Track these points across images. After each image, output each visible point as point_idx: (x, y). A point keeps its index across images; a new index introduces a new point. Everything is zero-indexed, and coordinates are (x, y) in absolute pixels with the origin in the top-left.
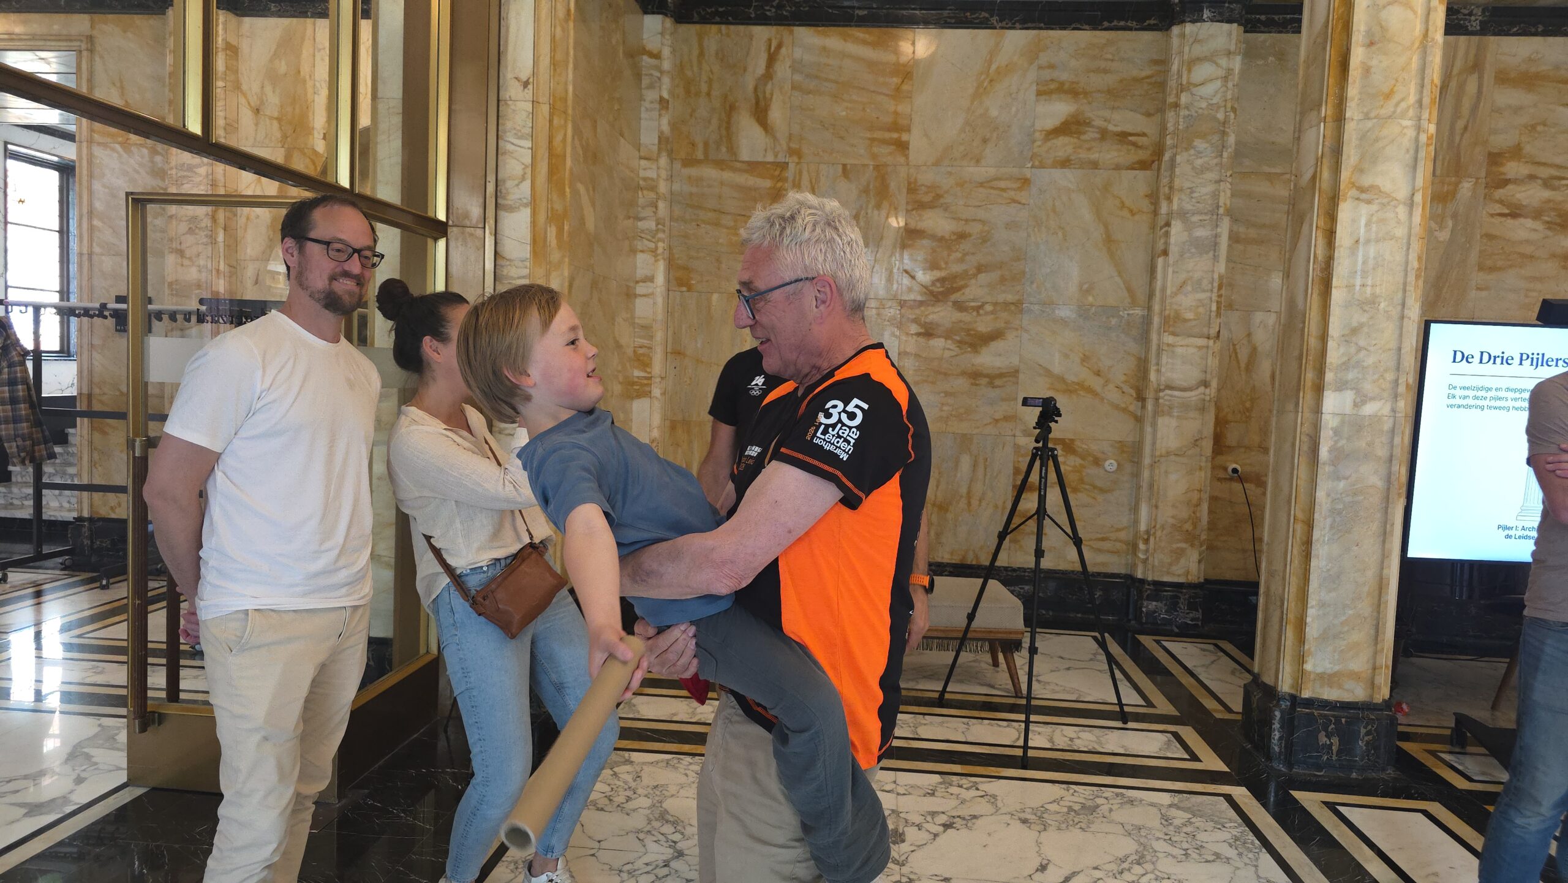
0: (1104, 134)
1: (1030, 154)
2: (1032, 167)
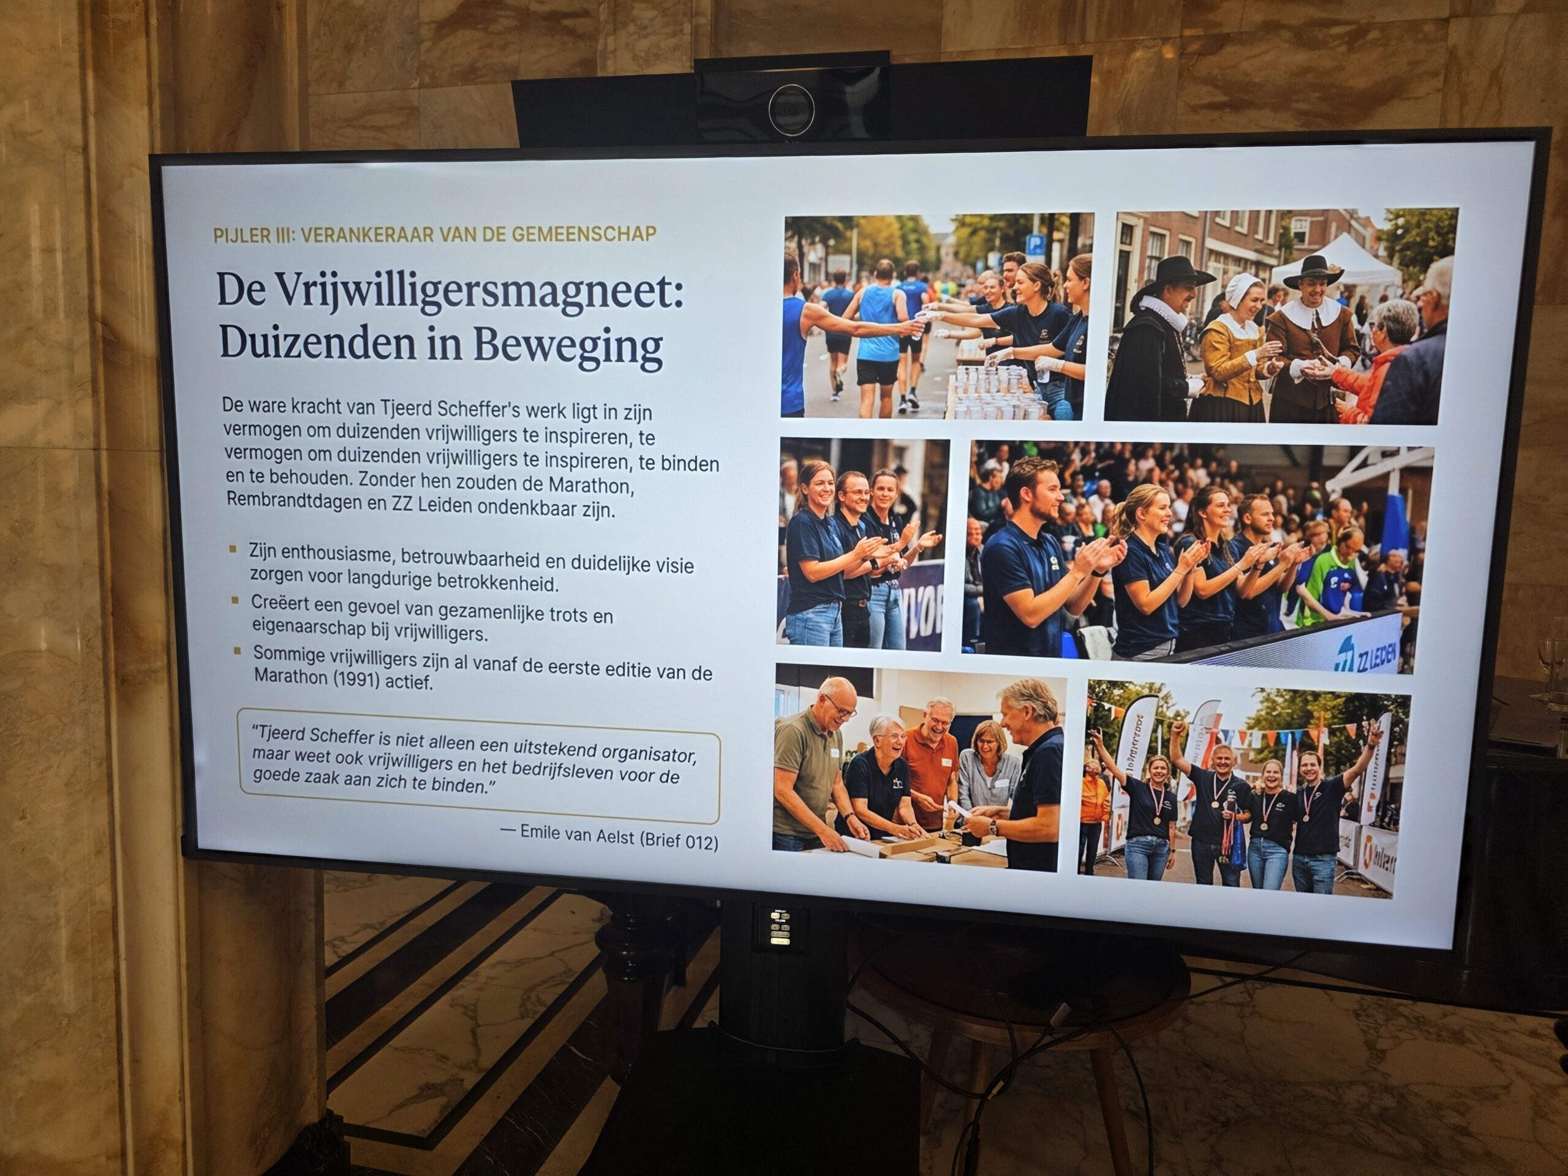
0: (525, 18)
1: (416, 64)
2: (421, 86)
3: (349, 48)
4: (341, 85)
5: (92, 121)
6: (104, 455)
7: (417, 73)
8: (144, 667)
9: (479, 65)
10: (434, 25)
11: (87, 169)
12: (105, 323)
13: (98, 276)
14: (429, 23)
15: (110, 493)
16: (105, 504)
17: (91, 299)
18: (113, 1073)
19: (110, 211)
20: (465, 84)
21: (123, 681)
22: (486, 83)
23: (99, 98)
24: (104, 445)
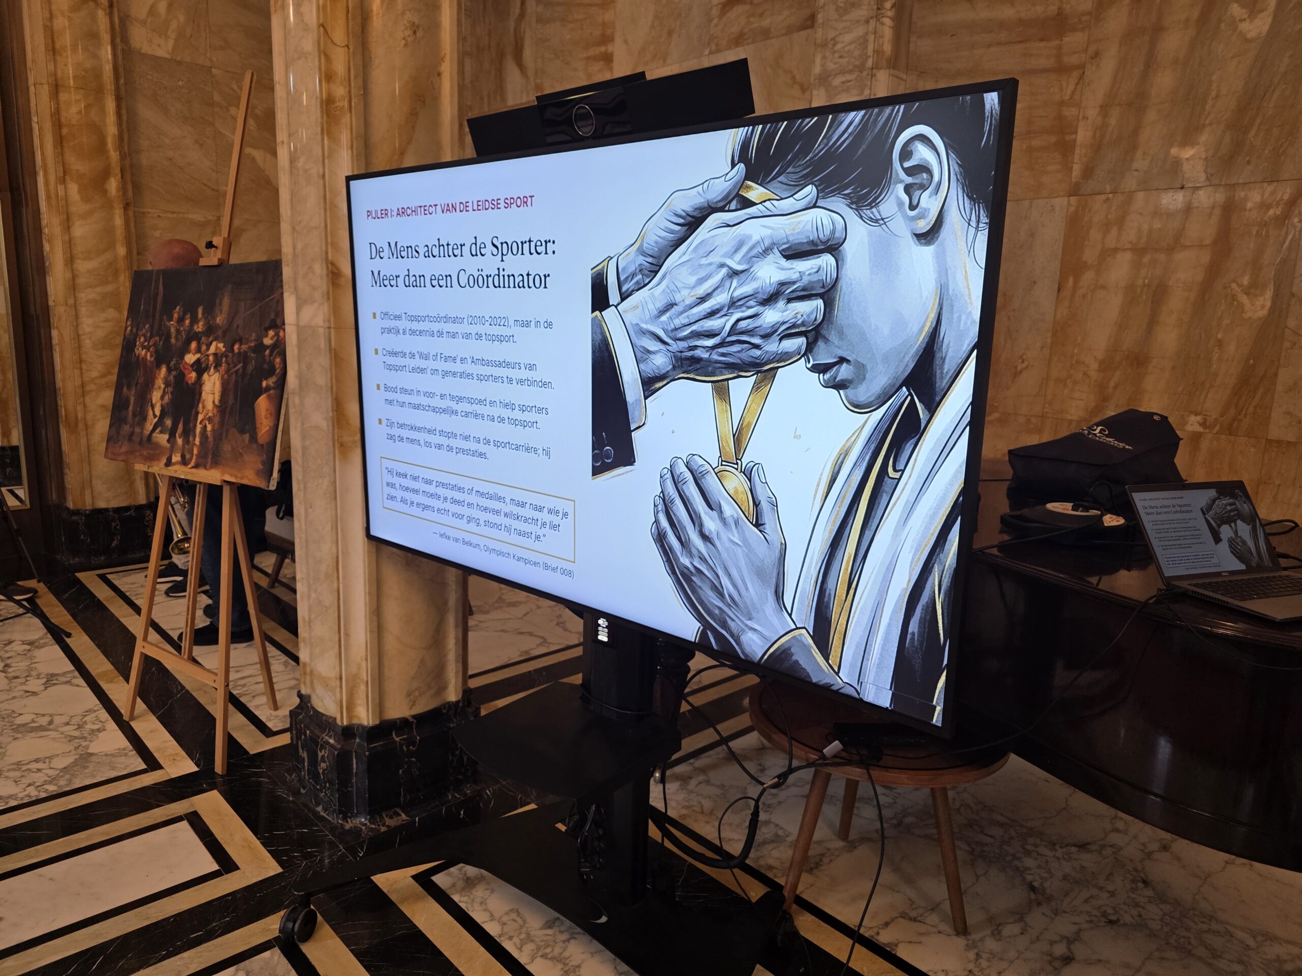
3: (670, 33)
4: (665, 60)
5: (326, 161)
6: (332, 330)
7: (709, 44)
8: (351, 439)
9: (746, 30)
10: (720, 6)
11: (325, 186)
12: (332, 264)
13: (329, 240)
14: (717, 5)
15: (335, 350)
16: (333, 355)
17: (327, 253)
18: (337, 639)
19: (335, 206)
20: (736, 47)
21: (342, 445)
22: (748, 44)
23: (330, 148)
24: (332, 326)
